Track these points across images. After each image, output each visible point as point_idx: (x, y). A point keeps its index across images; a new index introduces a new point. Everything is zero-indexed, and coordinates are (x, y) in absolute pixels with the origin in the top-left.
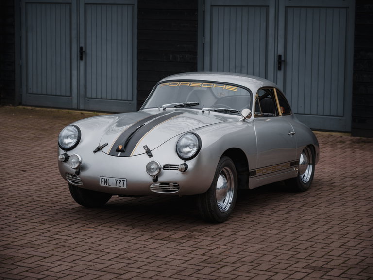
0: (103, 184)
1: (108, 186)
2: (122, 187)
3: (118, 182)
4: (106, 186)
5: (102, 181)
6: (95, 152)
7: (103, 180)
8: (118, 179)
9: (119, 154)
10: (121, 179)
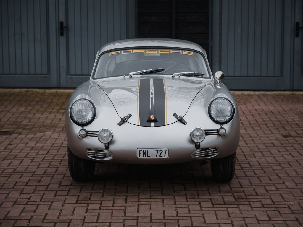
0: (142, 156)
1: (147, 157)
2: (164, 157)
3: (159, 153)
4: (145, 157)
5: (140, 153)
6: (120, 124)
7: (142, 152)
8: (159, 150)
9: (152, 124)
10: (163, 149)
